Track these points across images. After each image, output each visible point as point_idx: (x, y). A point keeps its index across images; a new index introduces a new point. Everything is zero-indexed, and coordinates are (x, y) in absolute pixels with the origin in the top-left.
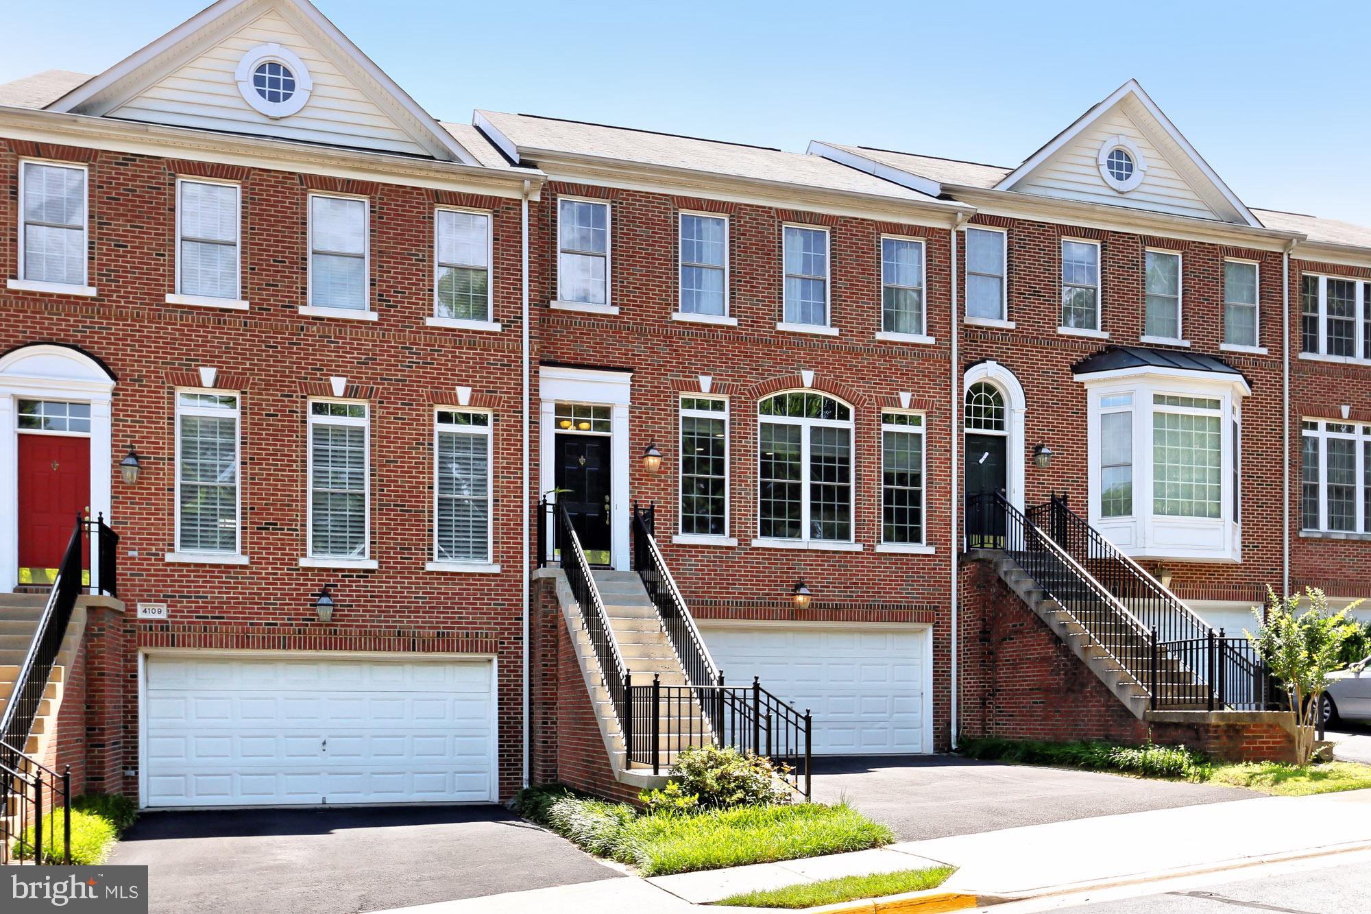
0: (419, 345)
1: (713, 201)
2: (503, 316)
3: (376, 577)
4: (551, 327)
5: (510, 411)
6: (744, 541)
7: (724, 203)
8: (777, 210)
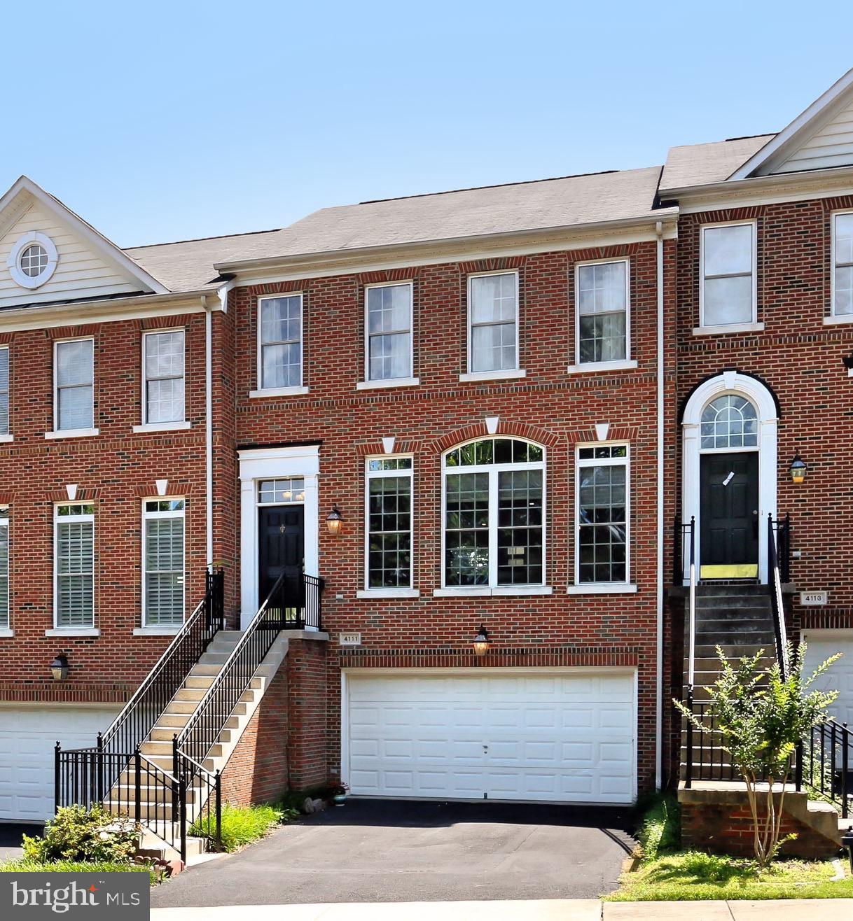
0: (129, 449)
1: (396, 270)
2: (193, 415)
3: (99, 642)
4: (251, 414)
5: (198, 496)
6: (426, 592)
7: (407, 269)
8: (460, 264)
